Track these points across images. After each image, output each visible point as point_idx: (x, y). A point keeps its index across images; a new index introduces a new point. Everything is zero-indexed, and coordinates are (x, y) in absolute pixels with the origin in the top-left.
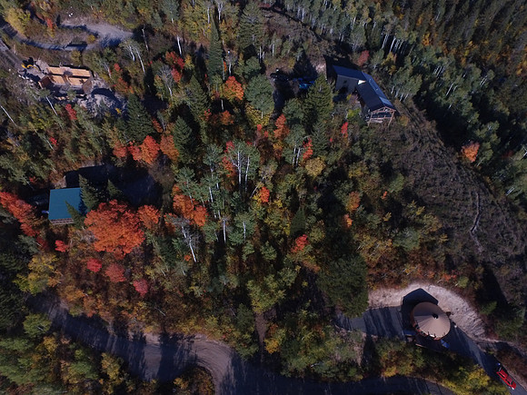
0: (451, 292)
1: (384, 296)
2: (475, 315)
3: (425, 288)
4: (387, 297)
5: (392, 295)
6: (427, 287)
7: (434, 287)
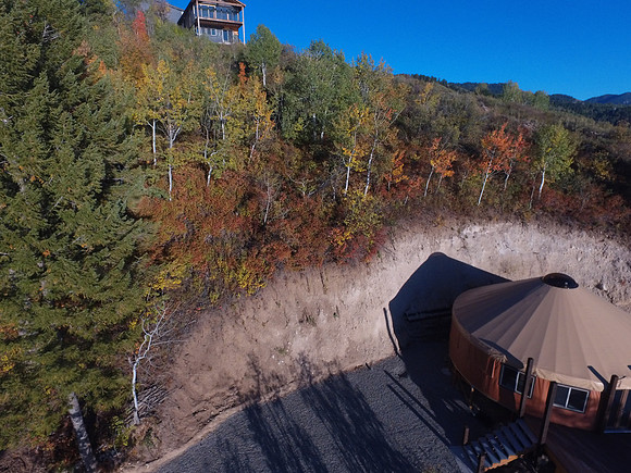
0: (542, 226)
1: (308, 319)
3: (449, 247)
4: (322, 319)
5: (337, 303)
6: (456, 241)
7: (477, 229)
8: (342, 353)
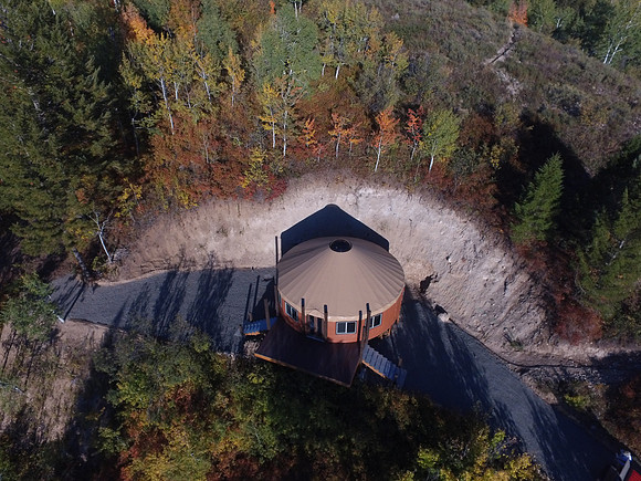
0: (423, 199)
2: (506, 264)
4: (232, 233)
5: (245, 225)
6: (351, 198)
7: (371, 191)
8: (239, 257)
